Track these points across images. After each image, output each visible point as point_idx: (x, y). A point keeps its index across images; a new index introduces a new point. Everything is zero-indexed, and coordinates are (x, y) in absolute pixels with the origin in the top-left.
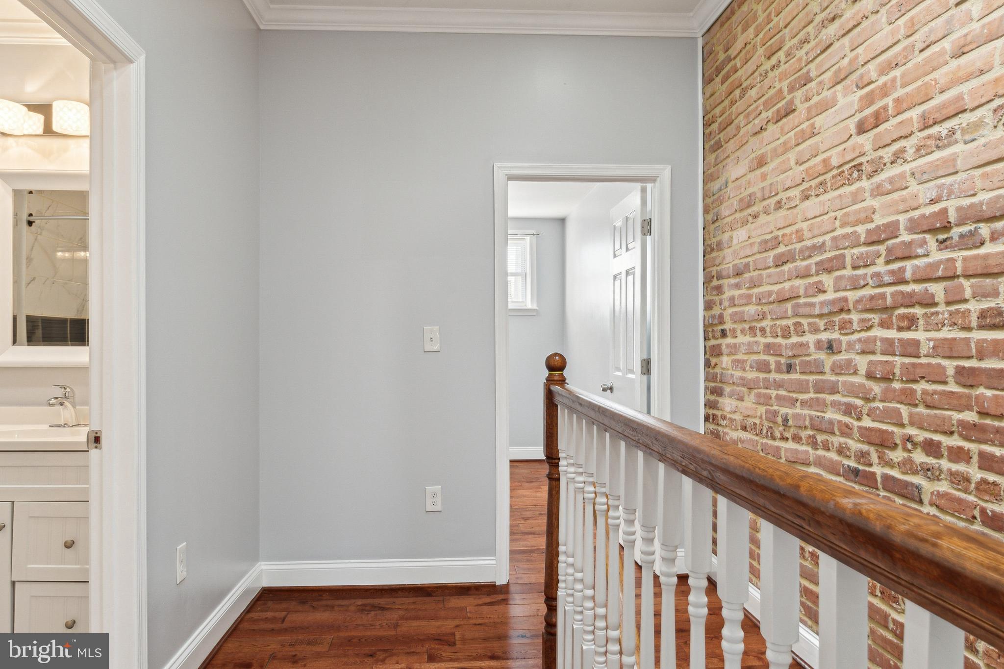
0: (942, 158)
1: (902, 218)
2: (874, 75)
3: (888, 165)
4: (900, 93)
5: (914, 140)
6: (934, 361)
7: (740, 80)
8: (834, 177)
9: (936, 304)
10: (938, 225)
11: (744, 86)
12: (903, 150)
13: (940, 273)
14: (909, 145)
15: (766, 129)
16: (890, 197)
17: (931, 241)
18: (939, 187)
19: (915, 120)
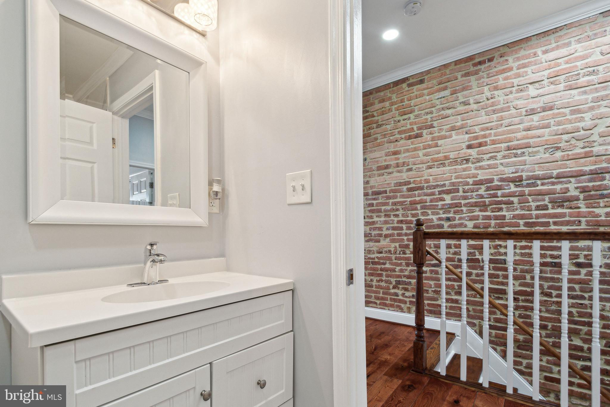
0: (519, 160)
1: (495, 177)
2: (477, 131)
3: (486, 160)
4: (493, 138)
5: (502, 153)
6: (513, 221)
7: (378, 121)
8: (450, 162)
9: (513, 204)
10: (517, 180)
11: (379, 123)
12: (496, 156)
13: (517, 194)
14: (499, 155)
15: (399, 141)
16: (486, 170)
17: (512, 185)
18: (516, 169)
19: (503, 147)
